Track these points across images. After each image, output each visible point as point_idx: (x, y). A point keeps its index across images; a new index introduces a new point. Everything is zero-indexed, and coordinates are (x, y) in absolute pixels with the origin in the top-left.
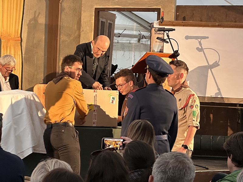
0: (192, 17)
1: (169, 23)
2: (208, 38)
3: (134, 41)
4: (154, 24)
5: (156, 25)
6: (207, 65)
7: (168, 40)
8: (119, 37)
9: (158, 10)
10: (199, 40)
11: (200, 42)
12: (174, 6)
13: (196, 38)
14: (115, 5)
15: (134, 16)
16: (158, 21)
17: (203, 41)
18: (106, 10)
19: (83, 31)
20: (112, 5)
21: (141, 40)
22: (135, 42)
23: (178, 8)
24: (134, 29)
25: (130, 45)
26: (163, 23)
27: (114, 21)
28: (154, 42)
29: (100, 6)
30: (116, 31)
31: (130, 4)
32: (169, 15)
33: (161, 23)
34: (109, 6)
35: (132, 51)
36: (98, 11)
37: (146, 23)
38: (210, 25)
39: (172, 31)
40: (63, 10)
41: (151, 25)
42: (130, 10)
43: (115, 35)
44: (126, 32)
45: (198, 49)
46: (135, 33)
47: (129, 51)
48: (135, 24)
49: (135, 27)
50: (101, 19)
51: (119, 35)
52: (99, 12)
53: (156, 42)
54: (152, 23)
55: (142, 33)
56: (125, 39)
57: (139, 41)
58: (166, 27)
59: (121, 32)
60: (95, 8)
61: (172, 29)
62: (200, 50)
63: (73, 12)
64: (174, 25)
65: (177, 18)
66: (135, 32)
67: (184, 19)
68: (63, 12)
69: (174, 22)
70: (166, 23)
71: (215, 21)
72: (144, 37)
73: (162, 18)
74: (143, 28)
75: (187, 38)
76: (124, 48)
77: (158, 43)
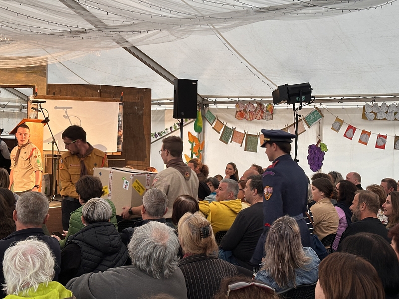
0: (60, 93)
1: (42, 97)
2: (72, 108)
3: (17, 110)
4: (30, 97)
5: (32, 98)
7: (40, 110)
9: (33, 87)
10: (66, 110)
11: (66, 111)
12: (46, 84)
13: (63, 108)
15: (16, 91)
16: (34, 95)
17: (68, 110)
23: (49, 86)
24: (17, 102)
26: (37, 97)
28: (30, 111)
31: (11, 82)
32: (42, 91)
33: (35, 97)
37: (25, 97)
38: (73, 98)
39: (43, 102)
42: (13, 87)
44: (10, 104)
45: (64, 116)
46: (17, 104)
47: (13, 118)
48: (17, 98)
49: (17, 100)
51: (5, 106)
53: (32, 111)
54: (28, 97)
55: (23, 104)
56: (9, 109)
57: (21, 110)
58: (39, 100)
59: (6, 104)
62: (67, 117)
64: (46, 99)
65: (48, 93)
67: (54, 94)
70: (39, 97)
71: (77, 95)
72: (24, 107)
73: (37, 93)
74: (23, 101)
75: (56, 108)
77: (33, 112)
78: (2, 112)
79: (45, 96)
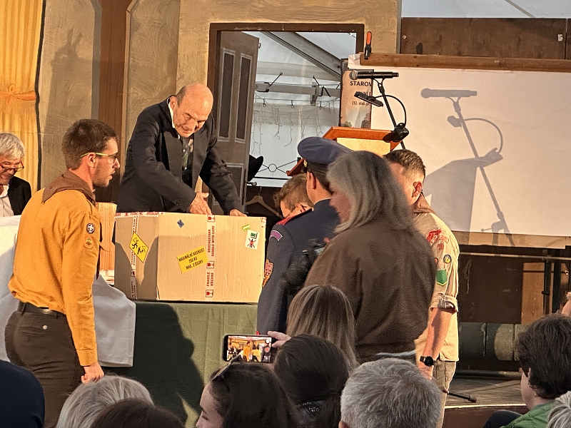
0: (438, 45)
1: (383, 60)
2: (475, 93)
3: (302, 100)
4: (350, 61)
5: (354, 64)
6: (474, 157)
7: (381, 99)
8: (267, 91)
9: (358, 29)
10: (455, 99)
11: (456, 105)
12: (396, 20)
13: (448, 94)
14: (258, 17)
15: (303, 42)
16: (359, 55)
17: (463, 102)
18: (236, 29)
19: (182, 77)
20: (250, 17)
21: (319, 99)
22: (304, 104)
23: (406, 24)
24: (303, 73)
25: (293, 110)
26: (370, 59)
27: (255, 54)
28: (350, 103)
29: (222, 18)
30: (259, 79)
31: (292, 15)
32: (385, 42)
33: (365, 60)
34: (243, 18)
35: (297, 124)
37: (331, 59)
38: (480, 63)
39: (391, 77)
40: (135, 27)
41: (342, 64)
42: (293, 29)
43: (257, 87)
44: (283, 81)
45: (451, 119)
46: (304, 82)
47: (292, 124)
48: (305, 62)
49: (304, 69)
50: (224, 51)
51: (268, 88)
52: (219, 32)
53: (355, 103)
54: (343, 60)
55: (320, 82)
56: (281, 95)
57: (314, 100)
58: (377, 69)
59: (270, 81)
60: (212, 24)
61: (391, 73)
62: (457, 122)
63: (160, 32)
64: (396, 65)
65: (403, 46)
66: (303, 79)
67: (420, 50)
68: (136, 33)
69: (396, 57)
70: (376, 59)
71: (492, 54)
72: (325, 92)
73: (369, 48)
74: (322, 71)
75: (427, 93)
76: (278, 119)
77: (358, 107)
78: (259, 105)
79: (394, 57)
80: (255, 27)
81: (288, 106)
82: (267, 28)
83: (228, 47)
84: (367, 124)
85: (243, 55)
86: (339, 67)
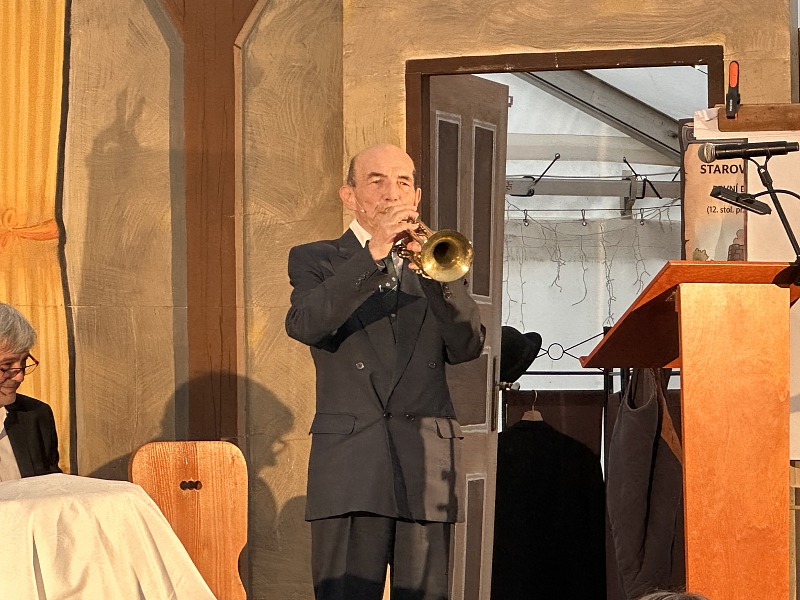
3: (603, 209)
4: (697, 125)
5: (706, 128)
7: (767, 199)
8: (531, 193)
9: (711, 58)
12: (787, 34)
14: (507, 42)
15: (599, 90)
16: (714, 111)
18: (461, 69)
20: (488, 42)
21: (638, 204)
22: (608, 216)
24: (603, 153)
25: (585, 231)
26: (740, 118)
27: (501, 120)
28: (702, 211)
29: (430, 48)
30: (514, 169)
31: (573, 35)
32: (767, 80)
33: (728, 120)
34: (473, 46)
35: (596, 258)
36: (422, 77)
37: (658, 121)
39: (784, 152)
40: (254, 77)
41: (681, 130)
42: (579, 64)
43: (509, 186)
44: (563, 170)
46: (605, 170)
47: (584, 258)
48: (604, 129)
49: (603, 143)
50: (439, 116)
51: (531, 187)
52: (425, 79)
53: (712, 210)
54: (683, 122)
55: (639, 169)
56: (559, 200)
57: (627, 208)
58: (755, 137)
59: (537, 172)
60: (410, 64)
61: (783, 144)
63: (304, 86)
64: (791, 127)
66: (604, 165)
68: (255, 90)
69: (793, 110)
70: (752, 118)
72: (649, 188)
73: (735, 95)
74: (641, 146)
76: (556, 250)
77: (720, 216)
78: (516, 223)
80: (498, 64)
81: (575, 221)
82: (524, 66)
83: (444, 107)
84: (738, 251)
85: (477, 123)
86: (674, 136)
